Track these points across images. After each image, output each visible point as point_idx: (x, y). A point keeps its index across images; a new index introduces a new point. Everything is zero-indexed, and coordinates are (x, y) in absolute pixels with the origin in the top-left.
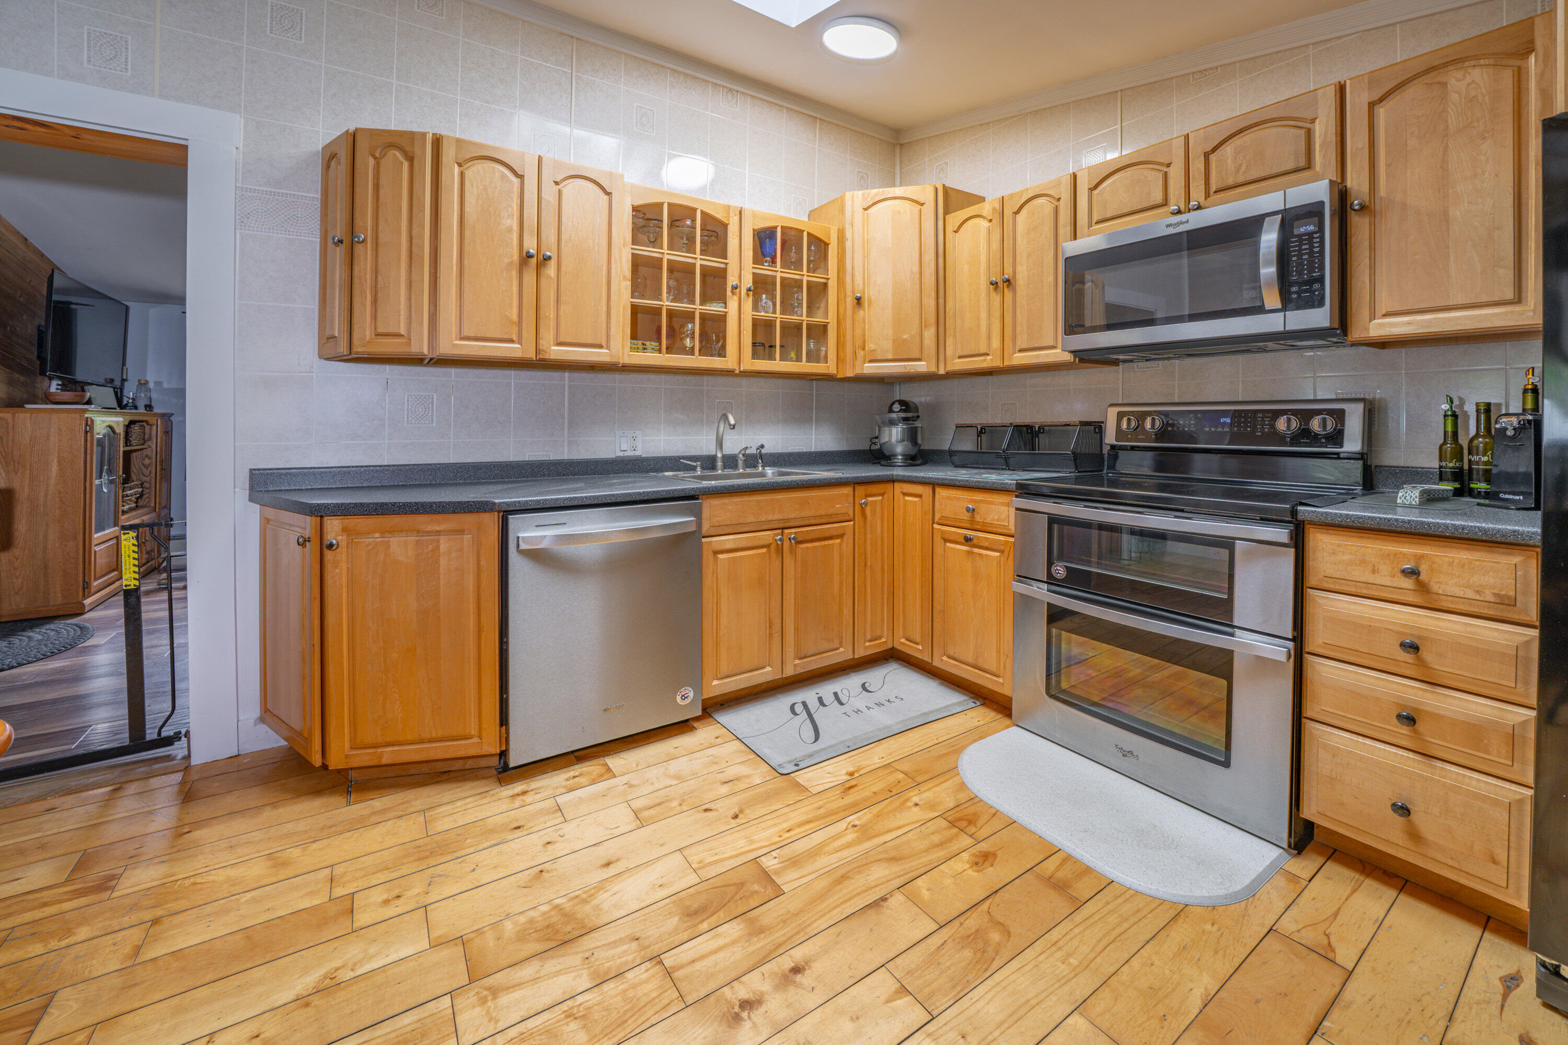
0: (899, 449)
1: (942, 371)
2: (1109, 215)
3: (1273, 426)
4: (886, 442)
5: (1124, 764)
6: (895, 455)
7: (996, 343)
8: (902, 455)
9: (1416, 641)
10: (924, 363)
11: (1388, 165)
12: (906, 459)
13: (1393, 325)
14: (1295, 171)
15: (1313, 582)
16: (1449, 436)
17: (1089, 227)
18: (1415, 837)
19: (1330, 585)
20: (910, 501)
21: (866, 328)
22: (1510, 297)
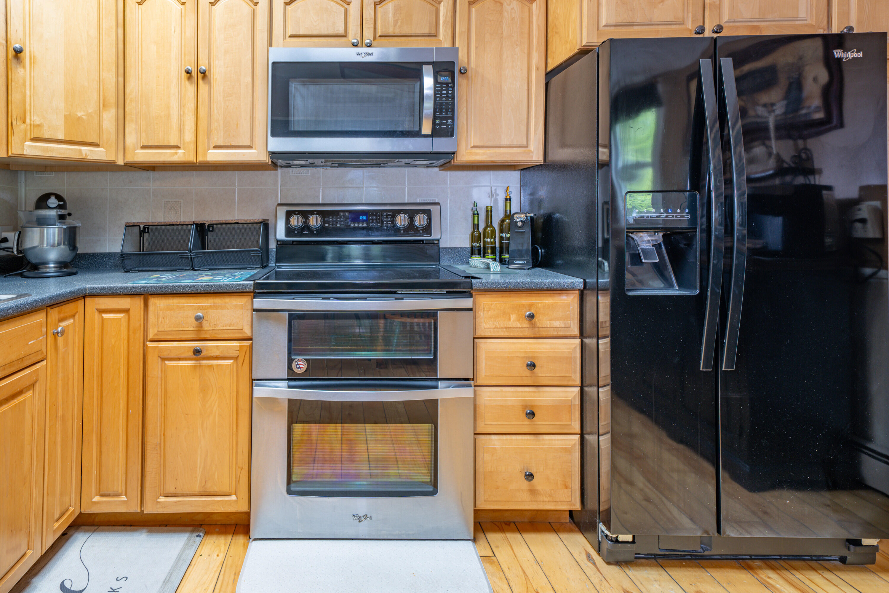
0: (53, 255)
1: (120, 162)
2: (302, 32)
3: (393, 222)
4: (34, 247)
5: (363, 529)
6: (45, 263)
7: (189, 136)
8: (56, 262)
9: (533, 361)
10: (102, 149)
11: (476, 48)
12: (60, 268)
13: (477, 154)
14: (429, 36)
15: (479, 333)
16: (476, 226)
17: (284, 38)
18: (533, 492)
19: (488, 334)
20: (109, 319)
21: (28, 93)
22: (525, 143)
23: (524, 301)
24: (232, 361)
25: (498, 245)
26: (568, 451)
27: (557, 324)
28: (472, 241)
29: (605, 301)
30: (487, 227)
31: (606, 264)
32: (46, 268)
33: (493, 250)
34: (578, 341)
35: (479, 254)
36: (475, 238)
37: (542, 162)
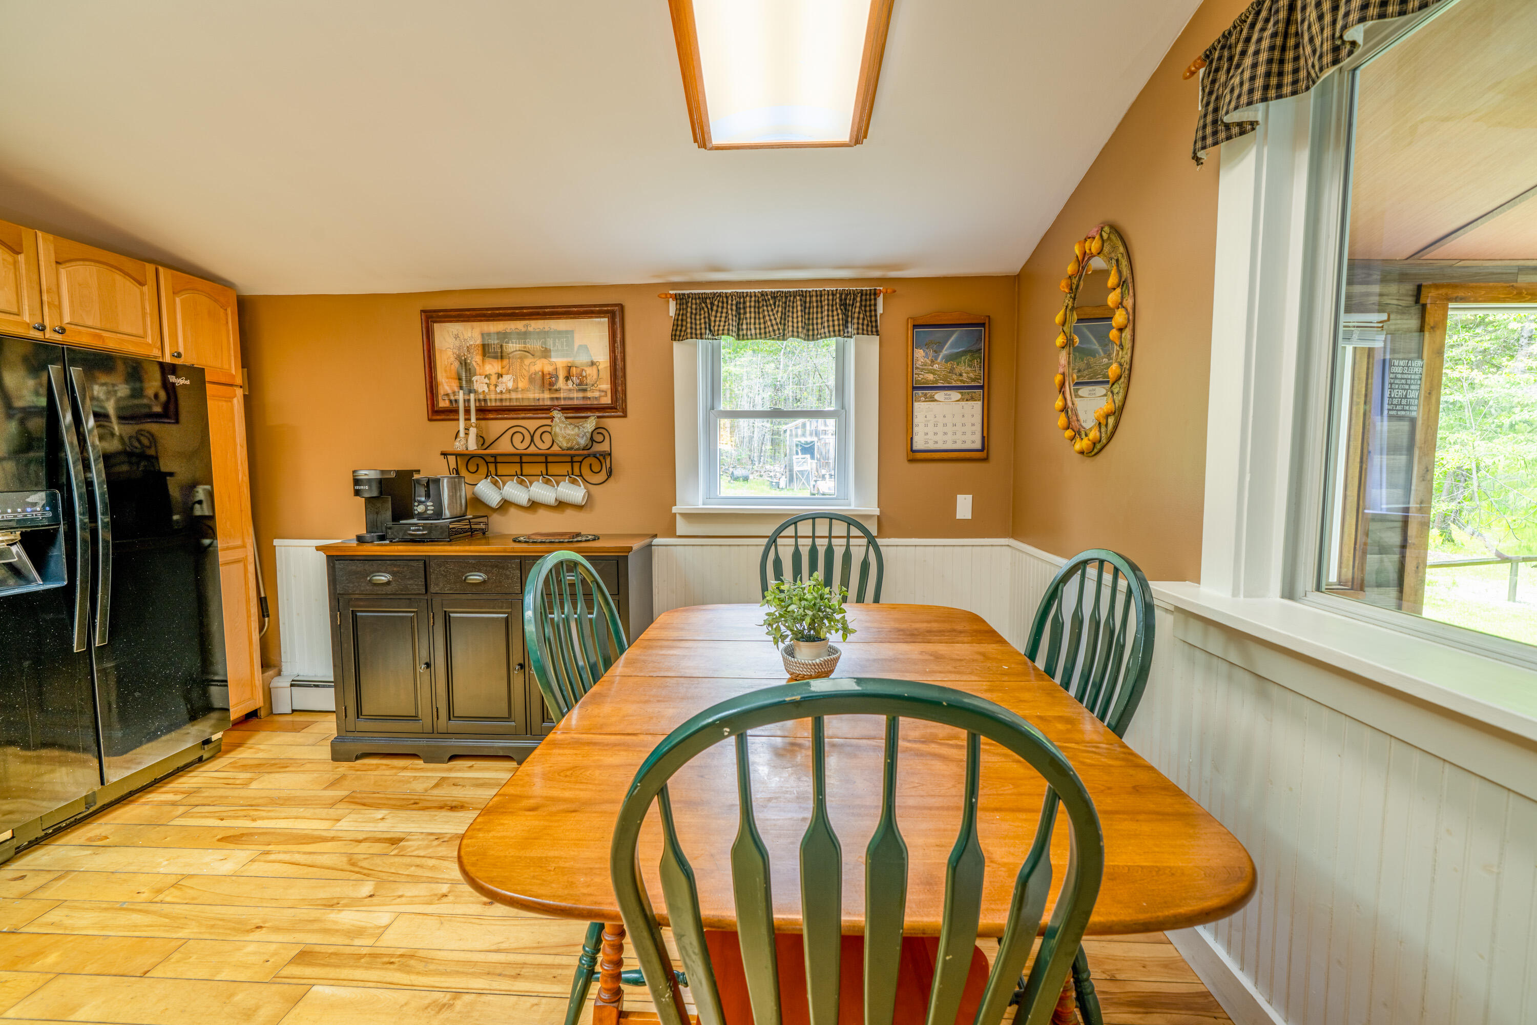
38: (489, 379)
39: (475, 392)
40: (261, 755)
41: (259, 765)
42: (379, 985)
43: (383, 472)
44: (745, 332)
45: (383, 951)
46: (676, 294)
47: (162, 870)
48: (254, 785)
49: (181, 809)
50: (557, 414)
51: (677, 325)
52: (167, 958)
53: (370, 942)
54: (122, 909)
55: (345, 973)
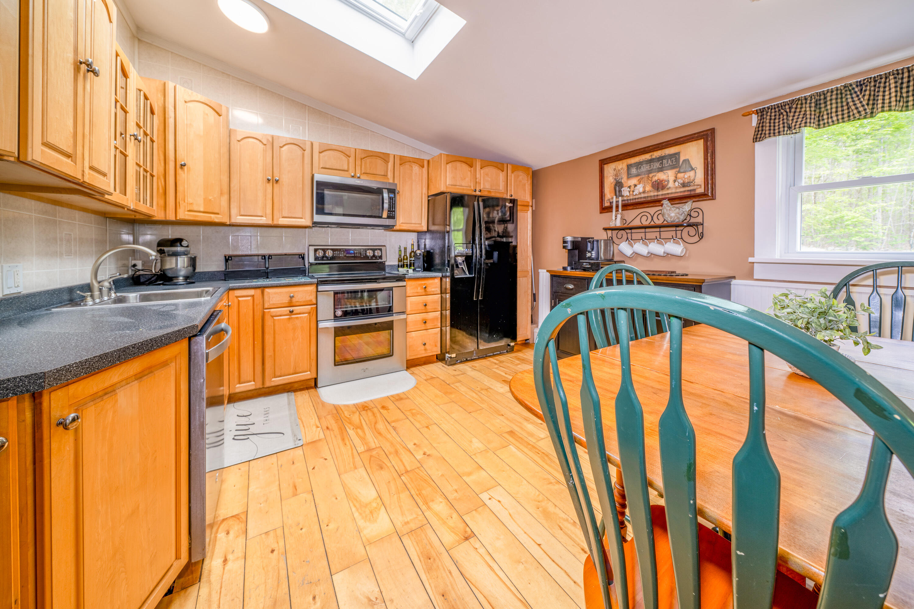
0: (183, 273)
1: (228, 222)
2: (327, 167)
3: (366, 254)
5: (365, 374)
6: (175, 277)
7: (268, 211)
9: (426, 303)
10: (221, 216)
11: (403, 184)
13: (403, 226)
14: (384, 176)
15: (408, 295)
16: (400, 256)
17: (319, 168)
18: (425, 350)
19: (411, 295)
20: (243, 300)
21: (186, 186)
22: (420, 223)
23: (423, 282)
24: (307, 315)
25: (409, 263)
26: (436, 334)
27: (433, 290)
28: (399, 262)
29: (448, 280)
30: (404, 256)
31: (448, 269)
32: (178, 280)
33: (407, 265)
34: (440, 295)
35: (401, 267)
36: (399, 261)
37: (426, 230)
38: (630, 188)
39: (622, 196)
40: (525, 356)
41: (523, 360)
42: (531, 459)
43: (574, 238)
44: (826, 121)
45: (537, 447)
46: (757, 110)
47: (485, 383)
48: (519, 366)
49: (496, 366)
50: (665, 202)
51: (758, 131)
52: (476, 411)
53: (534, 441)
54: (472, 390)
55: (521, 447)
